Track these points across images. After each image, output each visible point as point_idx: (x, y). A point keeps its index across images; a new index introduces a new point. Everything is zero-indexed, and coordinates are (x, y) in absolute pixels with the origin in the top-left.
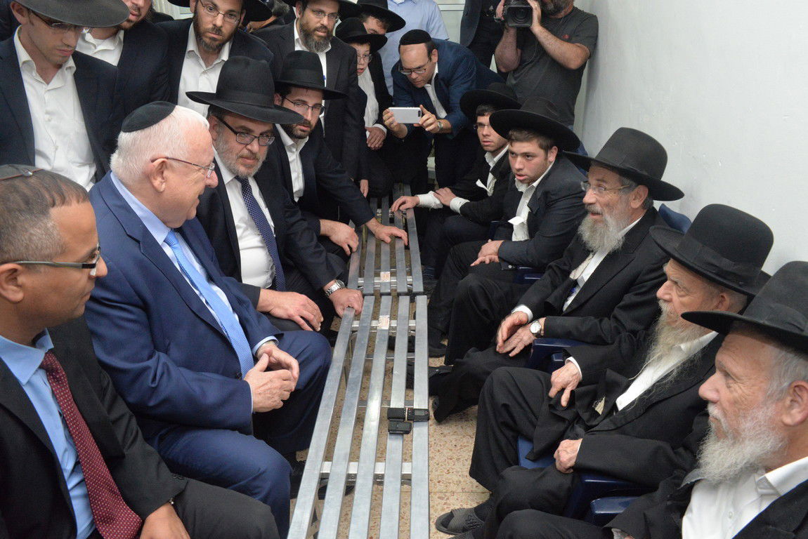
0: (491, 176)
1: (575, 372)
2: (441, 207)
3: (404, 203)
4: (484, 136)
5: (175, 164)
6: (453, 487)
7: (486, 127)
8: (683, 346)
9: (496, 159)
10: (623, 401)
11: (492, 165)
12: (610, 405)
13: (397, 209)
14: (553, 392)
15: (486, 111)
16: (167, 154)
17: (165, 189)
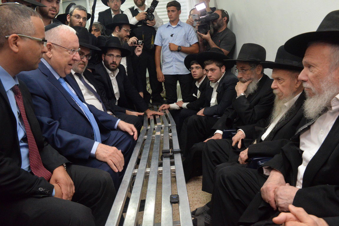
0: (199, 92)
1: (242, 133)
2: (180, 108)
3: (164, 107)
4: (193, 72)
5: (55, 46)
6: (195, 202)
7: (194, 69)
8: (286, 104)
9: (200, 83)
10: (264, 136)
11: (198, 87)
12: (259, 141)
13: (161, 109)
14: (234, 144)
15: (194, 63)
16: (52, 42)
17: (52, 57)
